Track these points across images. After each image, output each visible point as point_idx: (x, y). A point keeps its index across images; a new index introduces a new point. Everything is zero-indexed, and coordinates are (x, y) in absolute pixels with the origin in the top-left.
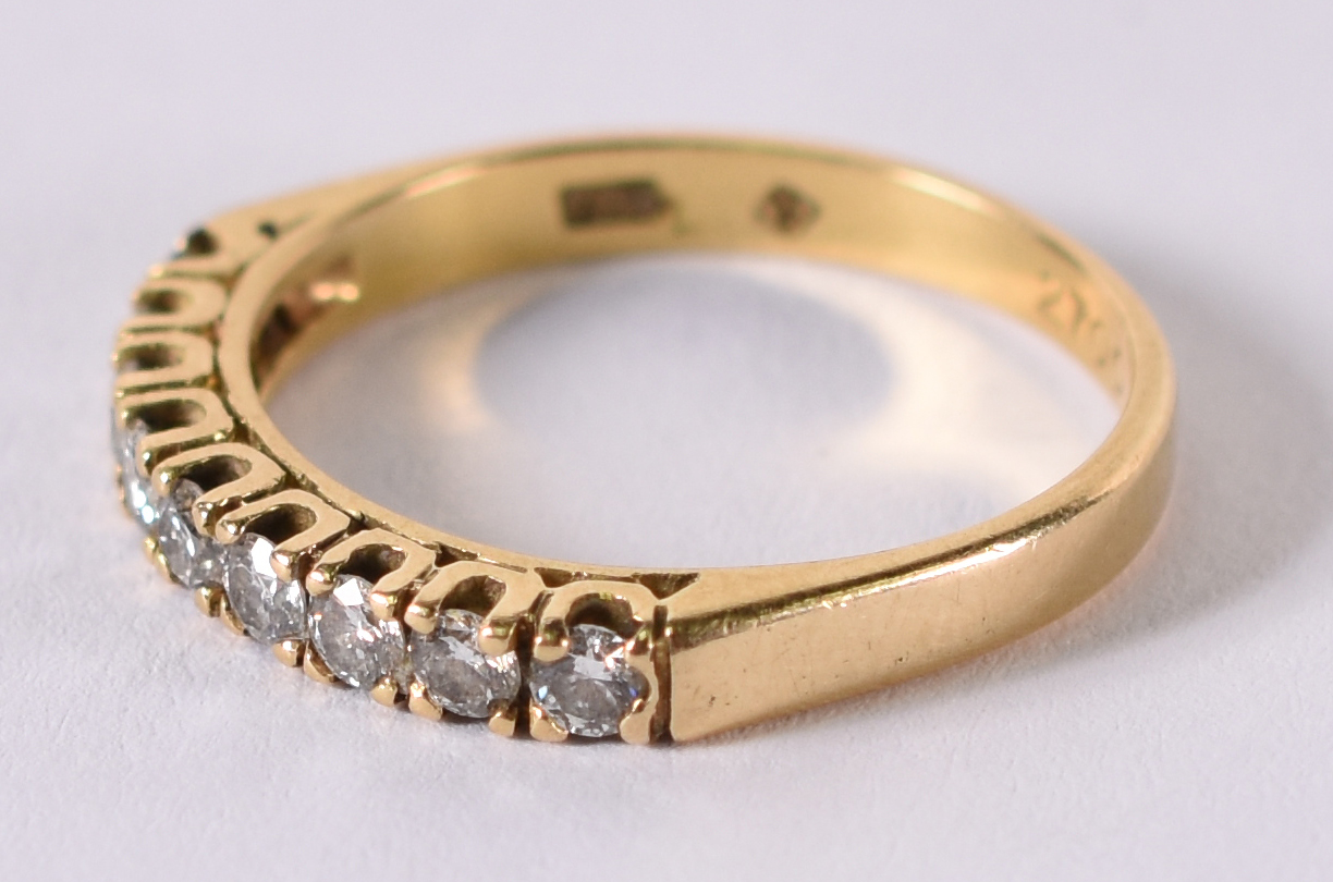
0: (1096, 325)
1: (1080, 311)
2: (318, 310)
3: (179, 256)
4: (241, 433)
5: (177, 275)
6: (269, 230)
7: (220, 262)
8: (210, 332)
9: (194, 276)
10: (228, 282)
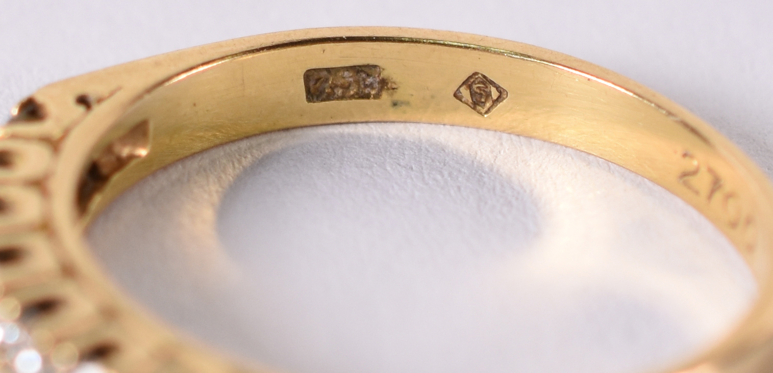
0: (729, 196)
1: (716, 184)
2: (121, 163)
3: (14, 121)
4: (68, 271)
5: (14, 137)
6: (83, 101)
7: (46, 127)
8: (39, 184)
9: (27, 138)
10: (54, 144)
